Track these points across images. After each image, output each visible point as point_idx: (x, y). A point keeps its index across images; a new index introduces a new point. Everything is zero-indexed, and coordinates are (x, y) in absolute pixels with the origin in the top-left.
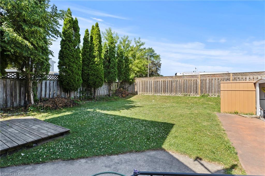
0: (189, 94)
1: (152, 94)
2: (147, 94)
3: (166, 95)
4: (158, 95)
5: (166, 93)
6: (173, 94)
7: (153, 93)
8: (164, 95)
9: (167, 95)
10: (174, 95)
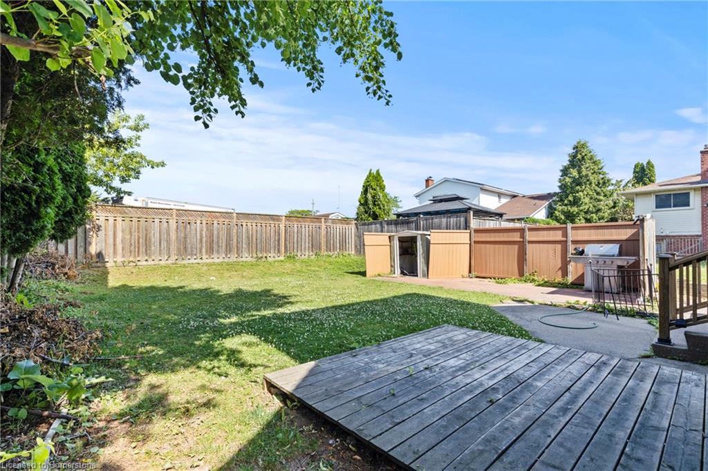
0: (265, 255)
1: (170, 262)
2: (150, 262)
3: (212, 261)
4: (191, 261)
5: (212, 256)
6: (233, 258)
7: (174, 258)
8: (210, 261)
9: (216, 261)
10: (235, 259)
